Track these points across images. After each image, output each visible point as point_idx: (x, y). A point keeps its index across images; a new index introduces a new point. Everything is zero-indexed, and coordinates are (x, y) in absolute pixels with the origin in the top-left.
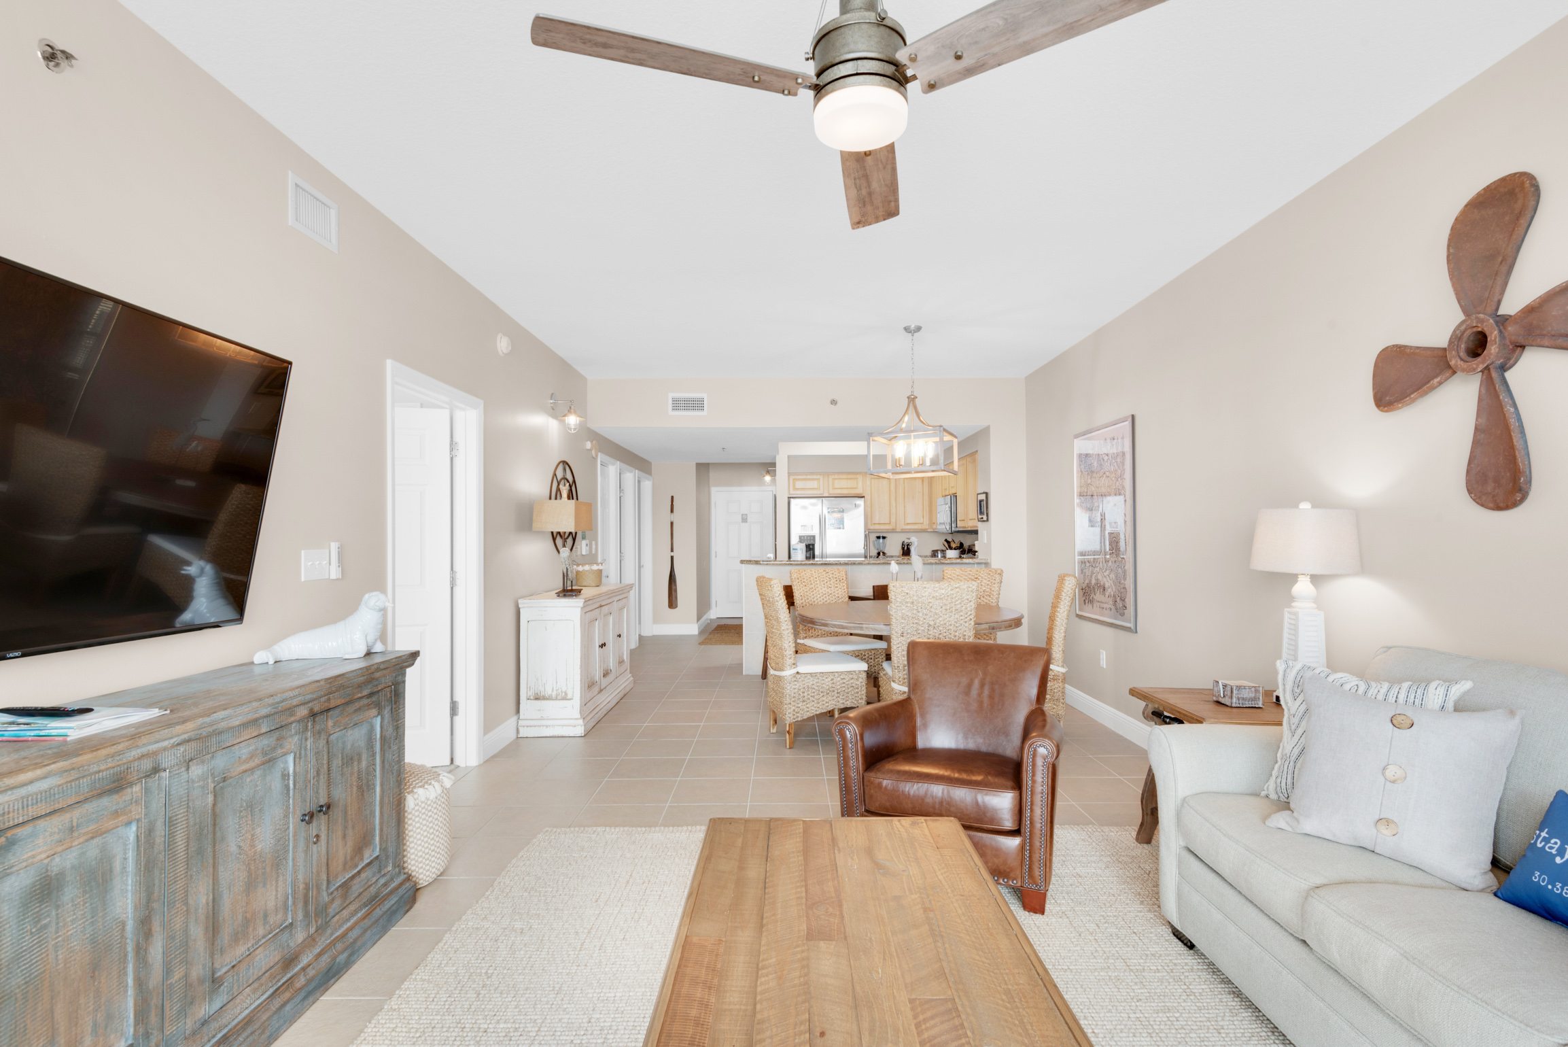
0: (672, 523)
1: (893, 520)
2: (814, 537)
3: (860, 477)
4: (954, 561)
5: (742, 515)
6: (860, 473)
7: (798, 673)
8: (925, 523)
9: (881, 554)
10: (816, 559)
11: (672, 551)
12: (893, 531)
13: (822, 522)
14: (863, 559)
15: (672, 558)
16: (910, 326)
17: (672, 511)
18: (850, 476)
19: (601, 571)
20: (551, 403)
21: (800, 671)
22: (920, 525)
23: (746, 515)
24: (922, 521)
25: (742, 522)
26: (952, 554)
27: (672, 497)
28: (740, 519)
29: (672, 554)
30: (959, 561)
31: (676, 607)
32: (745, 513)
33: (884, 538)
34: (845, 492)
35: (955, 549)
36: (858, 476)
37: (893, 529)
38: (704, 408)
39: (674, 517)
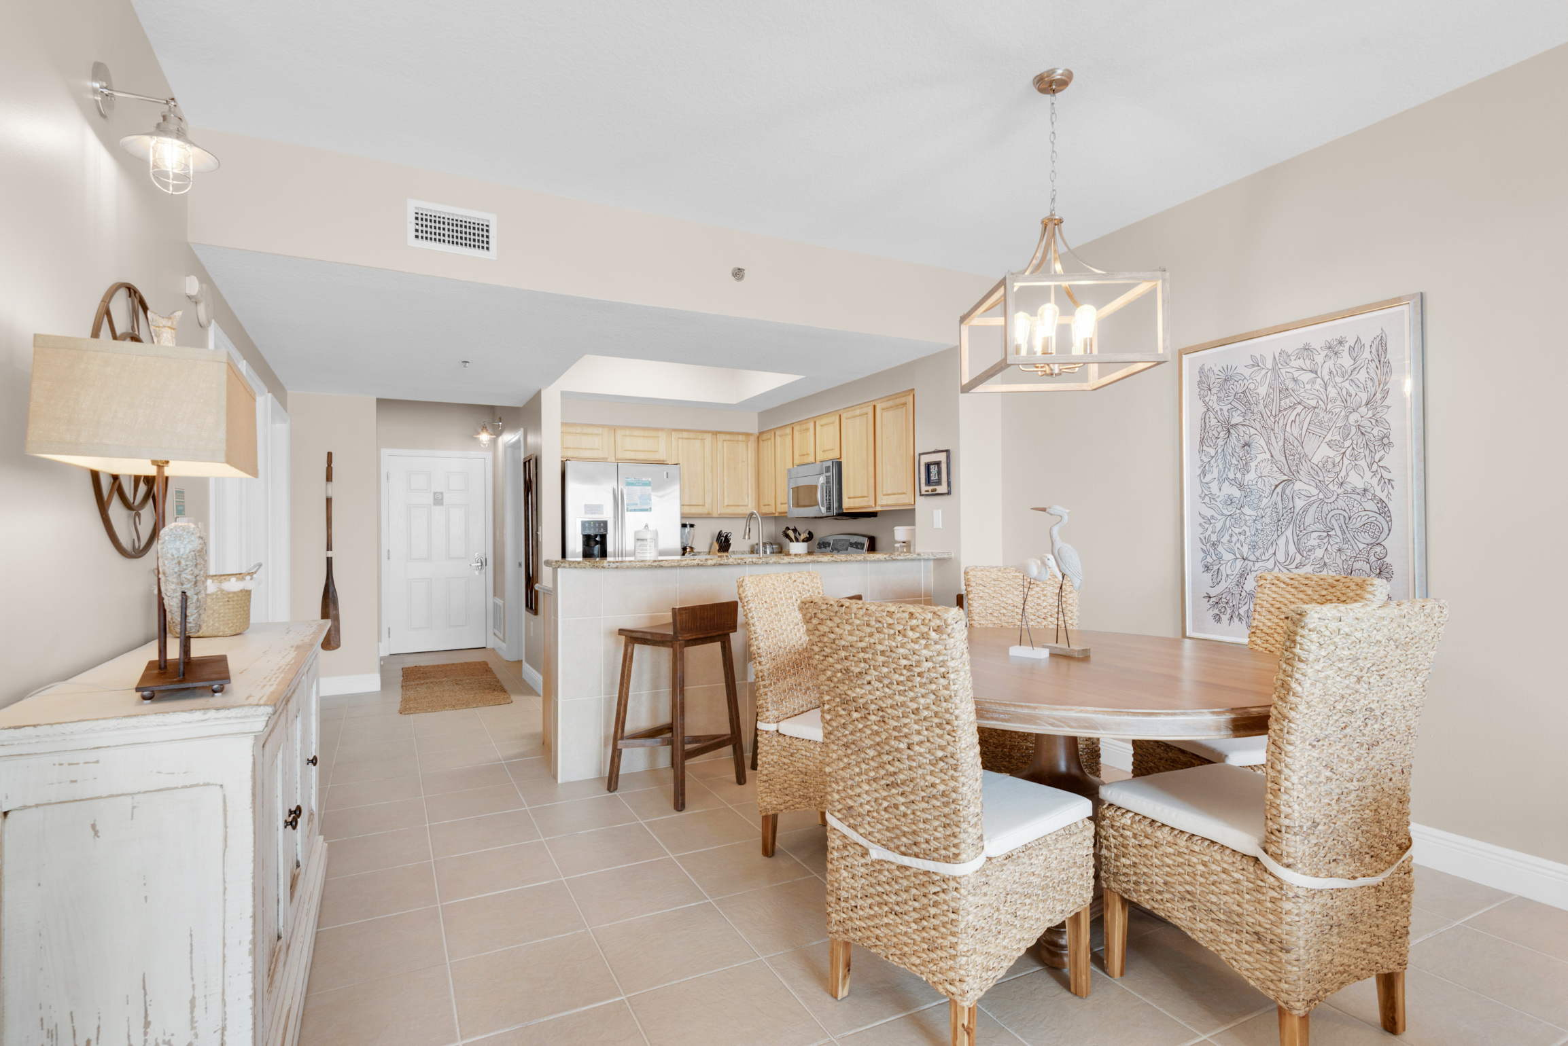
0: (329, 501)
1: (708, 501)
2: (605, 523)
3: (662, 436)
4: (804, 559)
5: (435, 493)
6: (662, 429)
7: (990, 859)
8: (750, 506)
9: (688, 550)
10: (609, 559)
11: (329, 547)
12: (708, 516)
13: (617, 500)
14: (679, 558)
15: (329, 561)
16: (1053, 71)
17: (329, 478)
18: (647, 433)
19: (247, 593)
20: (95, 91)
21: (992, 855)
22: (743, 508)
23: (442, 493)
24: (746, 503)
25: (434, 504)
26: (798, 548)
27: (330, 455)
28: (431, 501)
29: (330, 554)
30: (810, 558)
31: (338, 646)
32: (439, 490)
33: (692, 526)
34: (642, 456)
35: (803, 541)
36: (660, 434)
37: (709, 514)
38: (491, 246)
39: (334, 490)
